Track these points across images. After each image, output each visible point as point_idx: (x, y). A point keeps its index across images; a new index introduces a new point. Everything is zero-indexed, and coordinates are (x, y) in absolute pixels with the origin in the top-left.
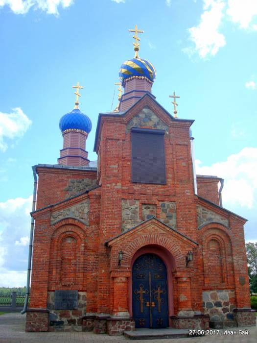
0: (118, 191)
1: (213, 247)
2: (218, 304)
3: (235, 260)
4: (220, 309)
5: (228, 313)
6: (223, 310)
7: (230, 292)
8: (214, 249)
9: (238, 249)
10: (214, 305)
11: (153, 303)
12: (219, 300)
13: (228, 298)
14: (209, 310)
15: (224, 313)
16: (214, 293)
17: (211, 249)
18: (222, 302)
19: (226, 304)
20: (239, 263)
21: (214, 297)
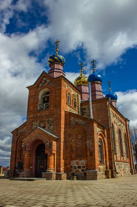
0: (31, 118)
1: (80, 137)
2: (79, 167)
3: (88, 142)
4: (80, 170)
5: (84, 172)
6: (81, 170)
7: (86, 161)
8: (80, 138)
9: (90, 136)
10: (77, 167)
11: (43, 166)
12: (80, 165)
13: (85, 164)
14: (74, 170)
15: (82, 172)
16: (77, 161)
17: (79, 138)
18: (82, 166)
19: (83, 167)
20: (90, 144)
21: (77, 163)
